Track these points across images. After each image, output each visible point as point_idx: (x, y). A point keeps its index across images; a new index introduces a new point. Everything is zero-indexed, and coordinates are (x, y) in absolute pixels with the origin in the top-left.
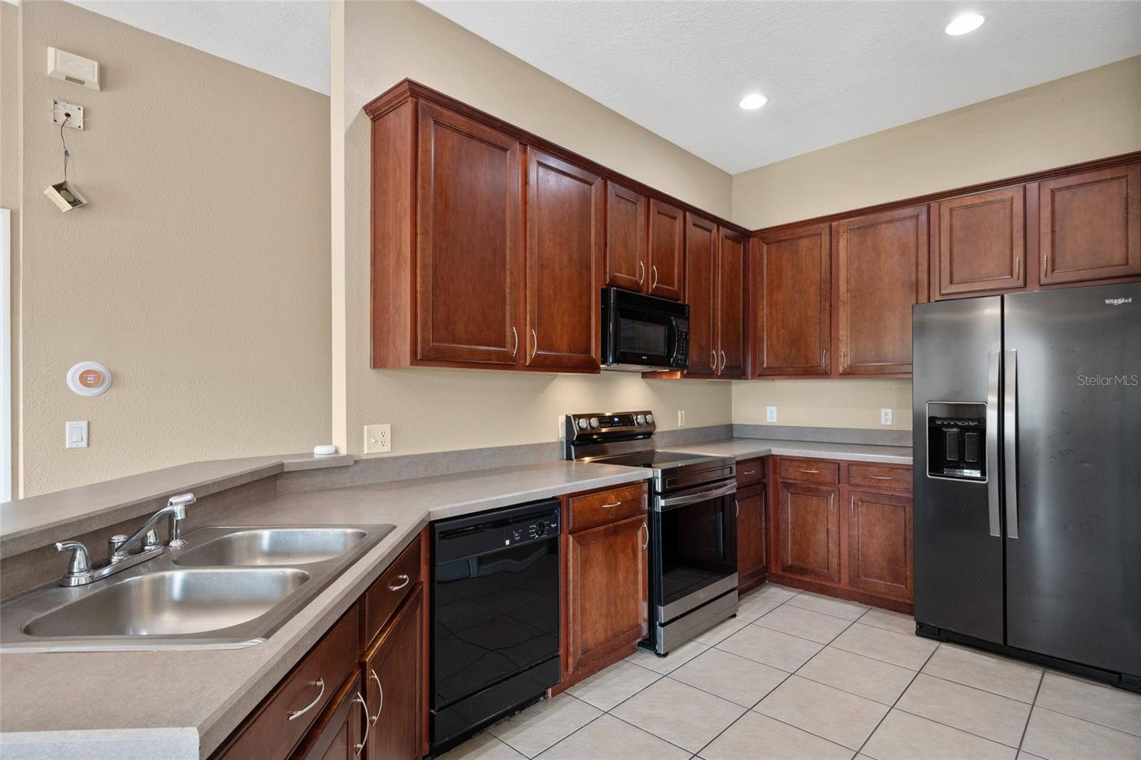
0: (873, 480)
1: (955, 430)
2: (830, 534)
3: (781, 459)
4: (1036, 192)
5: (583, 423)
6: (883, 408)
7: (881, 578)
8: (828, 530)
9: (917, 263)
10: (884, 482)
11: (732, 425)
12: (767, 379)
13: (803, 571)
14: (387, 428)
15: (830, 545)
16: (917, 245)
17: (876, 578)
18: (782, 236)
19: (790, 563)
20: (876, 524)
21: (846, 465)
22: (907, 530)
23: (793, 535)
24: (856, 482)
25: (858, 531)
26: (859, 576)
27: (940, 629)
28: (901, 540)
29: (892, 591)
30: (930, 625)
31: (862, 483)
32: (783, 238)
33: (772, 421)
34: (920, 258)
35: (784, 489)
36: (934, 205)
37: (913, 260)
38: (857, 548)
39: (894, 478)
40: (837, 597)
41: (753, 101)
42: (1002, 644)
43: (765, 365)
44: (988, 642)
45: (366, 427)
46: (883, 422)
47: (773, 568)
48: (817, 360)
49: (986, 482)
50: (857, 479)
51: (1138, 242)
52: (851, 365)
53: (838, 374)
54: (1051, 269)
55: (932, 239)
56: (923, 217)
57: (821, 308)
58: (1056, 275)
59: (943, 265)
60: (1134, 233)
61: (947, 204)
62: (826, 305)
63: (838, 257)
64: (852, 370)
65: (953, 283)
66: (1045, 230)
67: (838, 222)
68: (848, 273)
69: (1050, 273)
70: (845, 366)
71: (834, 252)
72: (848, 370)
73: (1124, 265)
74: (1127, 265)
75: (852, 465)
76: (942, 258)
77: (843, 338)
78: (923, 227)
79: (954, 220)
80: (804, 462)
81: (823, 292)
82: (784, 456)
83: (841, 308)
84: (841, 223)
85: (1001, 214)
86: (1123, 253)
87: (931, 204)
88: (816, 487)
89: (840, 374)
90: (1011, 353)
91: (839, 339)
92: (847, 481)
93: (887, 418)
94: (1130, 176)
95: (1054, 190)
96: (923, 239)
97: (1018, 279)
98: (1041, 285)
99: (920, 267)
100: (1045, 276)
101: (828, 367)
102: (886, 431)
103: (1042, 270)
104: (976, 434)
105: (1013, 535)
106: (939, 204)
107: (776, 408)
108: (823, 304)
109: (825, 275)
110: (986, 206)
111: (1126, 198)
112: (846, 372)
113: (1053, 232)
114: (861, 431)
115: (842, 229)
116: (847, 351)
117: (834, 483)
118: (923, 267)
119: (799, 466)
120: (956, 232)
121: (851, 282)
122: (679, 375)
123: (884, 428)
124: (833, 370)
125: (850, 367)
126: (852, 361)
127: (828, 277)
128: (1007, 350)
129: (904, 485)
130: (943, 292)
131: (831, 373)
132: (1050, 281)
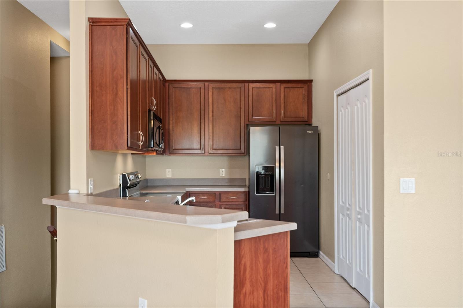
0: (230, 199)
1: (263, 176)
3: (189, 193)
4: (279, 87)
5: (131, 177)
6: (221, 169)
9: (240, 107)
10: (234, 199)
11: (147, 179)
12: (174, 155)
16: (240, 100)
18: (176, 85)
21: (219, 193)
24: (224, 200)
31: (226, 200)
32: (183, 86)
33: (169, 176)
34: (241, 106)
36: (246, 84)
39: (238, 197)
41: (187, 25)
43: (173, 148)
45: (89, 180)
46: (221, 175)
48: (199, 146)
49: (275, 194)
50: (224, 199)
51: (307, 110)
52: (214, 149)
53: (208, 153)
54: (283, 116)
55: (245, 98)
56: (243, 89)
57: (201, 122)
58: (285, 118)
59: (249, 110)
60: (306, 107)
61: (251, 85)
62: (203, 121)
63: (209, 100)
64: (215, 151)
65: (253, 117)
66: (282, 102)
67: (208, 84)
68: (213, 108)
69: (283, 118)
70: (212, 150)
71: (206, 97)
72: (213, 151)
73: (303, 118)
74: (304, 118)
75: (221, 193)
76: (249, 107)
77: (211, 137)
78: (242, 93)
79: (254, 92)
80: (201, 193)
81: (202, 115)
82: (191, 192)
83: (210, 123)
84: (210, 85)
85: (269, 93)
86: (303, 113)
87: (245, 84)
88: (207, 205)
89: (209, 153)
90: (282, 148)
91: (209, 137)
92: (219, 201)
93: (223, 173)
94: (305, 87)
95: (285, 88)
96: (242, 98)
97: (274, 118)
98: (281, 122)
99: (241, 109)
100: (282, 119)
101: (204, 150)
102: (223, 179)
103: (281, 116)
104: (269, 177)
105: (282, 212)
106: (248, 85)
107: (171, 170)
108: (202, 121)
109: (203, 108)
110: (264, 89)
111: (304, 95)
112: (212, 152)
113: (284, 103)
114: (212, 179)
115: (210, 87)
116: (213, 143)
117: (214, 202)
118: (243, 109)
119: (199, 196)
120: (254, 97)
121: (214, 112)
122: (155, 153)
123: (222, 178)
124: (206, 152)
125: (214, 150)
126: (215, 147)
127: (204, 108)
128: (281, 146)
129: (242, 200)
130: (249, 121)
131: (205, 153)
132: (283, 120)
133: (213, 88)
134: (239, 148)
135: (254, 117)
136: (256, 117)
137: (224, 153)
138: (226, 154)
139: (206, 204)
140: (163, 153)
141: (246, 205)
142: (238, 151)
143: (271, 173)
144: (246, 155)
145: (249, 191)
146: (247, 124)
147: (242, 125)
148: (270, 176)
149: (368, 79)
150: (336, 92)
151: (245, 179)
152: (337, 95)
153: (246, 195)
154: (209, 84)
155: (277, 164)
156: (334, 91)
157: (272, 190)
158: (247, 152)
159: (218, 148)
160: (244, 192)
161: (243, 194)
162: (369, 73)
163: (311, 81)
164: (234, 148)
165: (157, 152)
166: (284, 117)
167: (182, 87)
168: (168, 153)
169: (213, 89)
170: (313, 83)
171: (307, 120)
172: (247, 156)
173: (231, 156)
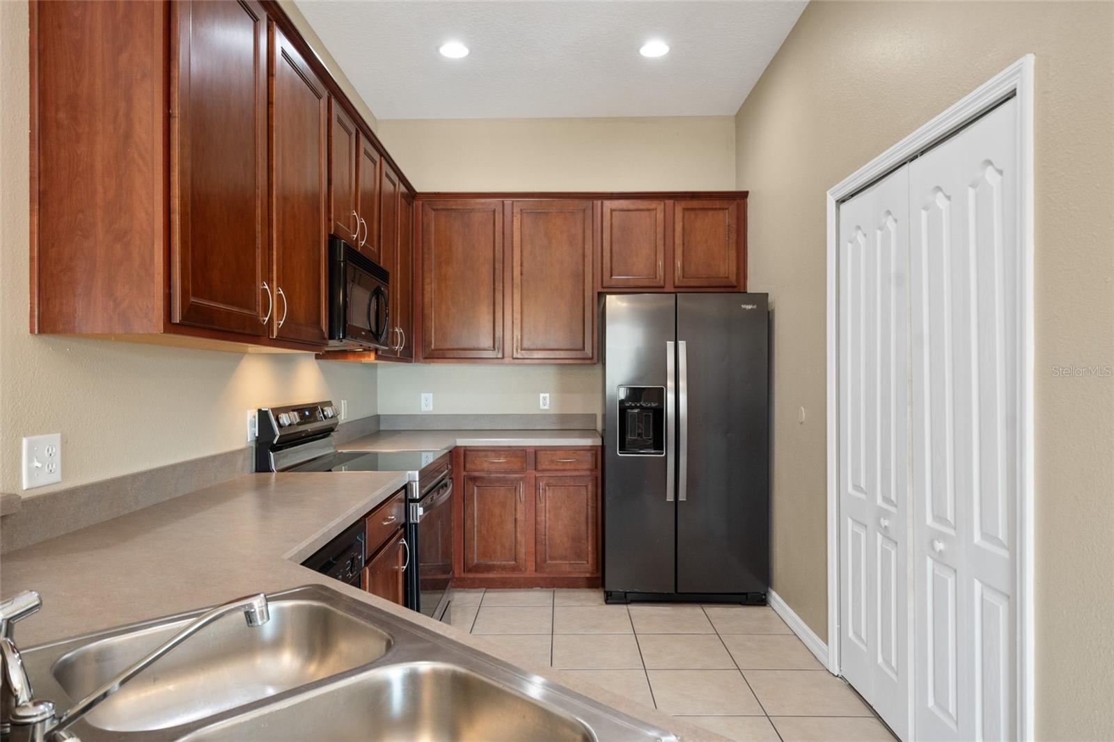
0: (559, 463)
1: (636, 411)
2: (518, 523)
3: (465, 451)
4: (672, 207)
5: (285, 419)
6: (542, 392)
7: (565, 558)
8: (516, 520)
9: (584, 254)
10: (569, 464)
11: (378, 416)
13: (489, 568)
14: (56, 438)
15: (518, 535)
16: (584, 237)
17: (561, 559)
19: (476, 561)
20: (561, 507)
21: (533, 451)
22: (589, 507)
23: (479, 532)
24: (544, 467)
25: (545, 516)
26: (545, 561)
27: (626, 593)
28: (583, 519)
29: (576, 568)
30: (618, 592)
31: (549, 467)
32: (454, 207)
33: (427, 409)
34: (586, 250)
35: (470, 482)
36: (598, 203)
37: (580, 251)
38: (544, 533)
39: (577, 460)
40: (520, 588)
41: (454, 50)
42: (674, 592)
43: (433, 347)
44: (664, 594)
45: (25, 441)
46: (542, 407)
47: (458, 572)
48: (490, 343)
49: (664, 455)
50: (544, 463)
51: (735, 261)
52: (524, 350)
53: (511, 359)
54: (681, 275)
55: (595, 234)
56: (589, 212)
57: (494, 289)
58: (685, 280)
59: (604, 260)
60: (733, 254)
61: (609, 204)
62: (499, 286)
63: (512, 237)
64: (525, 354)
65: (613, 277)
66: (678, 241)
67: (511, 202)
68: (522, 256)
69: (681, 278)
70: (519, 351)
71: (507, 232)
72: (522, 355)
73: (726, 278)
74: (728, 278)
75: (540, 450)
76: (604, 254)
77: (517, 322)
78: (589, 221)
79: (614, 219)
80: (492, 451)
81: (497, 272)
82: (468, 448)
83: (515, 291)
84: (515, 203)
85: (649, 221)
86: (726, 269)
87: (595, 202)
88: (504, 477)
89: (513, 358)
90: (682, 345)
91: (513, 322)
92: (534, 467)
93: (545, 402)
94: (730, 208)
95: (684, 209)
96: (589, 233)
97: (660, 279)
98: (675, 287)
99: (586, 259)
100: (679, 279)
101: (501, 350)
102: (545, 417)
103: (676, 275)
104: (651, 414)
105: (682, 497)
106: (602, 203)
107: (431, 394)
108: (497, 284)
109: (499, 255)
110: (638, 212)
111: (729, 226)
112: (519, 356)
113: (684, 244)
114: (521, 417)
115: (516, 210)
116: (522, 336)
117: (522, 470)
118: (589, 260)
119: (486, 456)
120: (615, 231)
121: (525, 264)
122: (373, 355)
123: (544, 413)
124: (506, 355)
125: (523, 352)
126: (525, 346)
127: (501, 257)
128: (680, 342)
129: (587, 466)
130: (605, 285)
131: (503, 358)
132: (681, 284)
133: (521, 210)
134: (581, 346)
135: (616, 276)
136: (619, 275)
137: (546, 357)
138: (552, 361)
139: (503, 475)
140: (407, 356)
141: (597, 478)
142: (578, 354)
143: (657, 404)
144: (596, 362)
145: (603, 447)
146: (599, 293)
147: (588, 294)
148: (652, 411)
149: (1012, 95)
150: (832, 195)
151: (594, 416)
152: (837, 201)
153: (596, 455)
154: (513, 202)
155: (670, 384)
156: (828, 193)
157: (658, 445)
158: (599, 357)
159: (532, 347)
160: (592, 448)
161: (589, 454)
162: (1020, 71)
163: (744, 195)
164: (569, 347)
165: (380, 353)
166: (683, 277)
167: (452, 209)
168: (421, 358)
169: (521, 214)
170: (749, 200)
171: (735, 284)
172: (599, 367)
173: (562, 366)
